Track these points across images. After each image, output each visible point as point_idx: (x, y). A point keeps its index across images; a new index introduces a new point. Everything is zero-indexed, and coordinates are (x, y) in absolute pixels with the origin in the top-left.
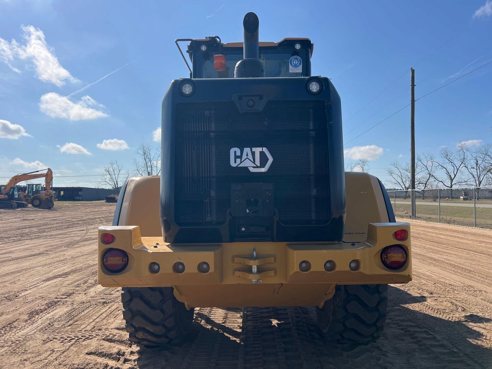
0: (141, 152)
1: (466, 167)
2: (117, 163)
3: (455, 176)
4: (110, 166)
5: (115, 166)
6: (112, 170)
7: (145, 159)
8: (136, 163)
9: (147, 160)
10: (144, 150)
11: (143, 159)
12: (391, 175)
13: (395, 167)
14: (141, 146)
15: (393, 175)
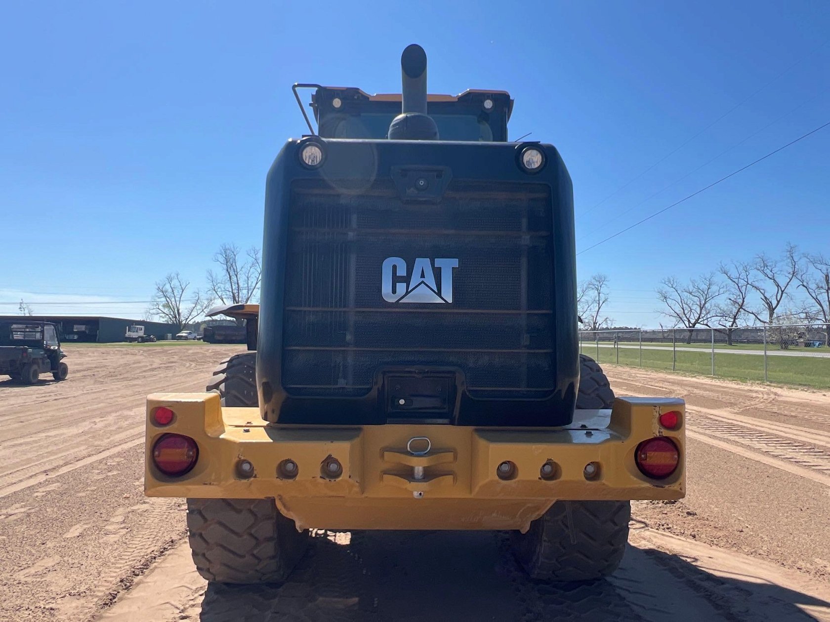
0: (222, 259)
1: (803, 285)
2: (179, 277)
3: (778, 302)
4: (167, 282)
5: (175, 282)
6: (170, 290)
7: (227, 270)
8: (212, 277)
9: (232, 273)
10: (226, 256)
11: (225, 271)
12: (665, 300)
13: (671, 286)
14: (221, 248)
15: (669, 301)
